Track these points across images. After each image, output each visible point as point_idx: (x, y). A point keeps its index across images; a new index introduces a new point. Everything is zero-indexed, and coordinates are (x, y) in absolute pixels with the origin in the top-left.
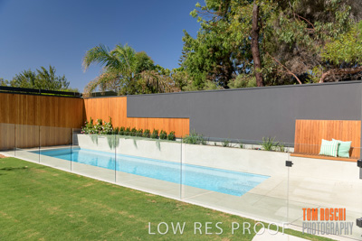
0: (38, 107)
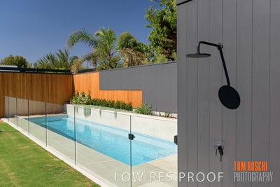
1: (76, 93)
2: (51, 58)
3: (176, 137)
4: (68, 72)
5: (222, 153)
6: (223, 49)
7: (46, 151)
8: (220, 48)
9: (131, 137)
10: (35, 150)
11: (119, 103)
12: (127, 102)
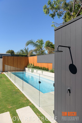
0: (15, 60)
1: (29, 64)
2: (22, 51)
3: (54, 84)
4: (27, 56)
5: (70, 92)
6: (70, 49)
7: (14, 85)
8: (69, 48)
9: (40, 82)
10: (11, 84)
11: (44, 68)
12: (47, 68)
